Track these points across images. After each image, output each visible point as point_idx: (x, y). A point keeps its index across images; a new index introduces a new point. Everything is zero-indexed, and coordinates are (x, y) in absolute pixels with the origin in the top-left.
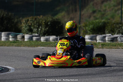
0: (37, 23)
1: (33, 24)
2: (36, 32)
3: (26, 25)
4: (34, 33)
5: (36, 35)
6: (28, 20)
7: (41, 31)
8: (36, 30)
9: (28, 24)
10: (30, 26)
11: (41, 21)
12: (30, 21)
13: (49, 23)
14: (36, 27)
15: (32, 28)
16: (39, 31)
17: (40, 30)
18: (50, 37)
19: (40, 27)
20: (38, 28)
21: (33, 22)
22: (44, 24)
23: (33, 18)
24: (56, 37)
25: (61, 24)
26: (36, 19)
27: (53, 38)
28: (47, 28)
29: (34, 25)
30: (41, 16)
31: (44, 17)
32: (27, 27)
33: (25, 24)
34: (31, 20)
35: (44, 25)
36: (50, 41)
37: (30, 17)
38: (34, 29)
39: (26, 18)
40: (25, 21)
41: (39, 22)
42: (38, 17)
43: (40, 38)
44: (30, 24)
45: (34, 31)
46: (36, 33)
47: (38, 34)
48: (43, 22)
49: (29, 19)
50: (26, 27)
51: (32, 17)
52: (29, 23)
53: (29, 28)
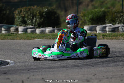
0: (31, 14)
1: (26, 15)
2: (30, 23)
3: (19, 17)
4: (28, 24)
5: (31, 27)
6: (21, 11)
7: (35, 23)
8: (30, 22)
9: (21, 16)
10: (23, 18)
11: (35, 11)
12: (23, 12)
13: (44, 14)
14: (30, 18)
15: (26, 19)
16: (34, 23)
17: (34, 21)
18: (46, 29)
19: (35, 18)
20: (32, 20)
21: (27, 12)
22: (38, 14)
23: (26, 9)
24: (53, 29)
25: (57, 15)
26: (29, 9)
27: (49, 30)
28: (42, 19)
29: (28, 16)
30: (36, 6)
31: (38, 7)
32: (21, 18)
33: (18, 15)
34: (24, 10)
35: (38, 16)
36: (46, 33)
37: (23, 8)
38: (28, 21)
39: (19, 9)
40: (18, 12)
41: (33, 12)
42: (32, 7)
43: (36, 30)
44: (23, 16)
45: (28, 23)
46: (30, 25)
47: (32, 25)
48: (37, 13)
49: (23, 10)
50: (19, 18)
51: (25, 7)
52: (23, 14)
53: (22, 19)
